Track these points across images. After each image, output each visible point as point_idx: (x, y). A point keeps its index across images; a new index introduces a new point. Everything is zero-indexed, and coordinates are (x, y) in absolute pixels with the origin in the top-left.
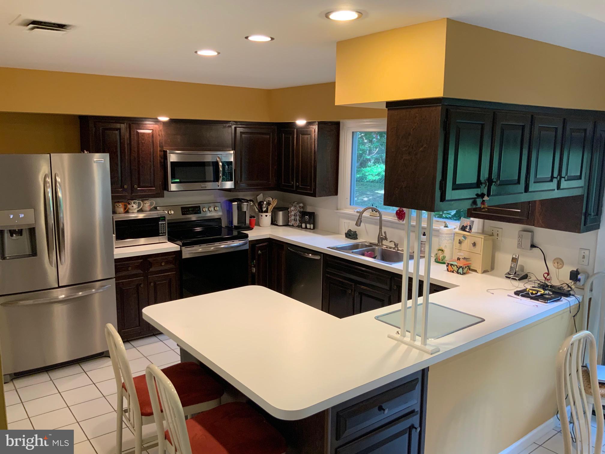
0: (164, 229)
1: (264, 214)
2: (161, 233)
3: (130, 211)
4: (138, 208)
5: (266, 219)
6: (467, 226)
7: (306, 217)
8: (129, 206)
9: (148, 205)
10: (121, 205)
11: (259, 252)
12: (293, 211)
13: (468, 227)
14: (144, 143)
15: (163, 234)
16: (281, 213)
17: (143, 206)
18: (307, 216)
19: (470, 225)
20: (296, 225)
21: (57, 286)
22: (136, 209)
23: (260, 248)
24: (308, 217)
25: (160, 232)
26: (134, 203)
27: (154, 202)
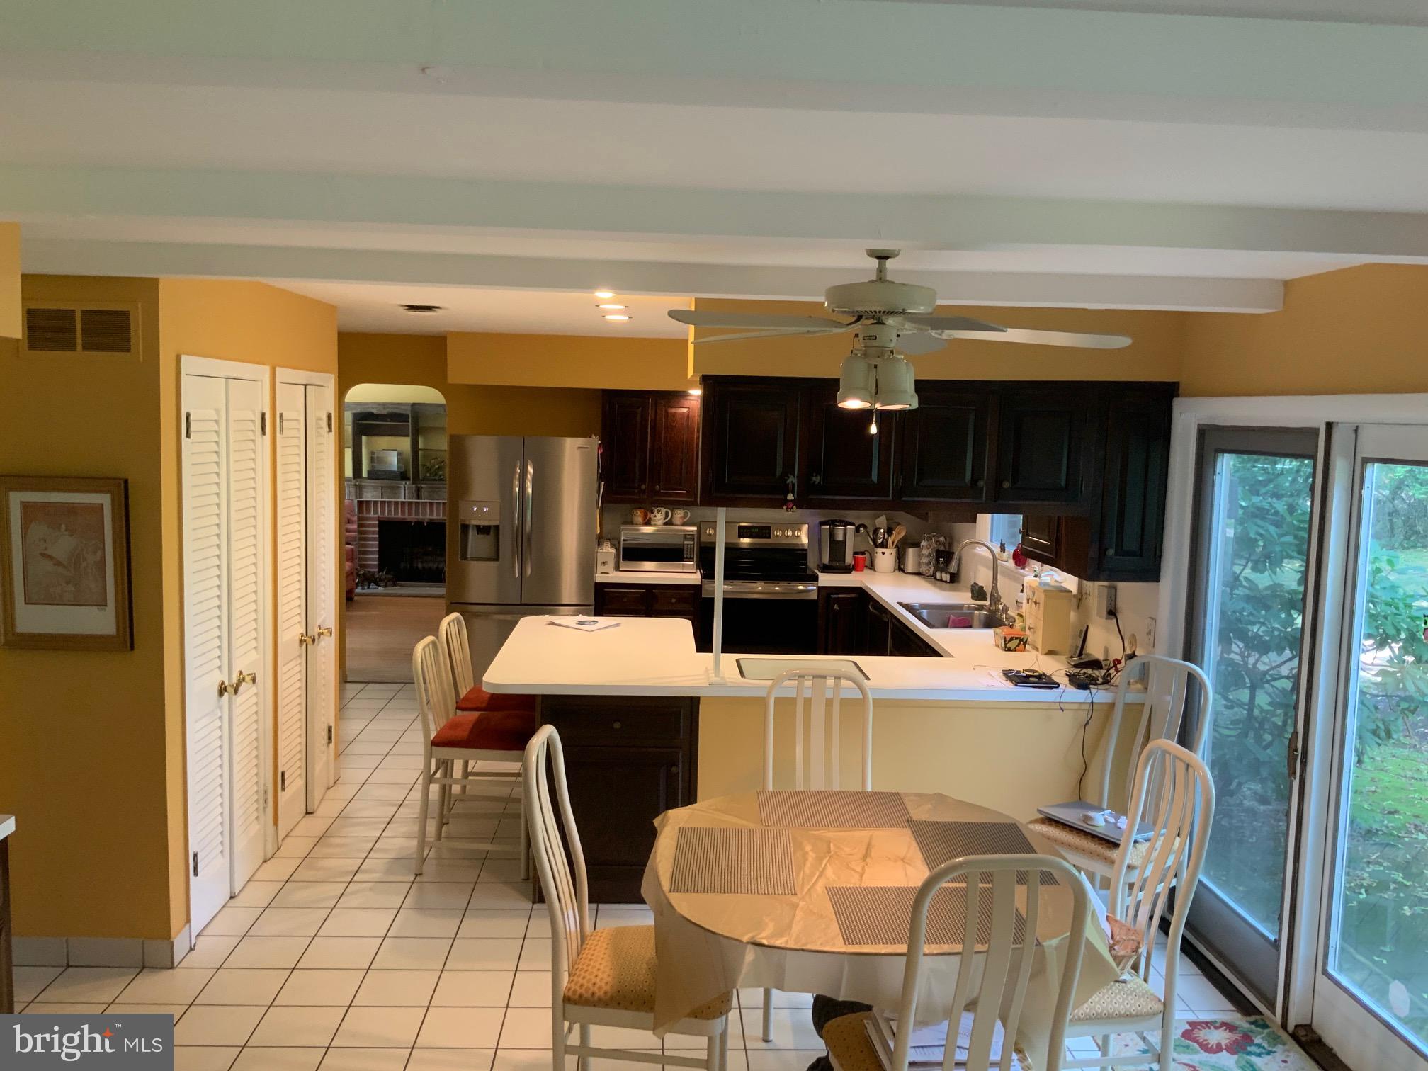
0: (692, 553)
1: (880, 550)
2: (687, 558)
3: (652, 523)
4: (665, 519)
5: (885, 558)
8: (652, 516)
9: (680, 516)
10: (639, 513)
11: (836, 607)
12: (927, 548)
14: (675, 426)
15: (691, 559)
16: (911, 552)
17: (671, 517)
20: (929, 574)
21: (519, 603)
22: (659, 520)
23: (838, 601)
25: (685, 556)
26: (659, 511)
27: (689, 514)
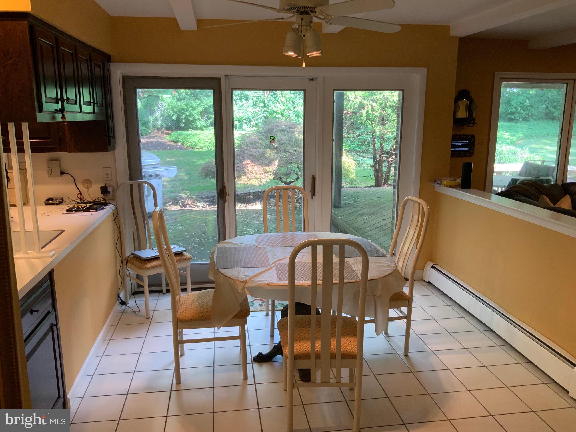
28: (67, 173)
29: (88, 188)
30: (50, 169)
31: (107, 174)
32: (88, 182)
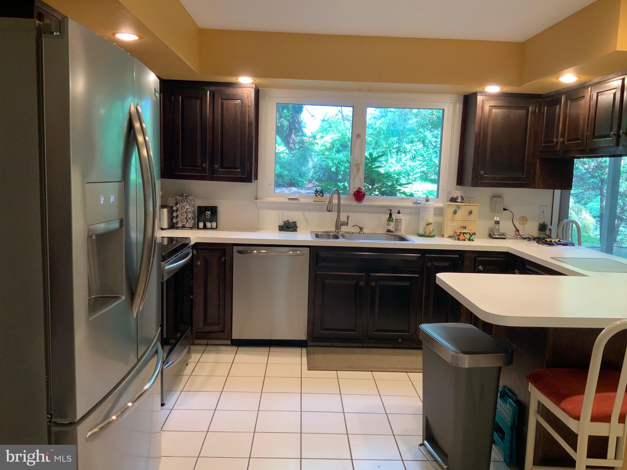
6: (457, 197)
7: (208, 213)
13: (460, 198)
18: (208, 211)
19: (461, 196)
24: (210, 212)
28: (508, 210)
29: (523, 225)
30: (495, 205)
31: (543, 212)
32: (524, 219)
